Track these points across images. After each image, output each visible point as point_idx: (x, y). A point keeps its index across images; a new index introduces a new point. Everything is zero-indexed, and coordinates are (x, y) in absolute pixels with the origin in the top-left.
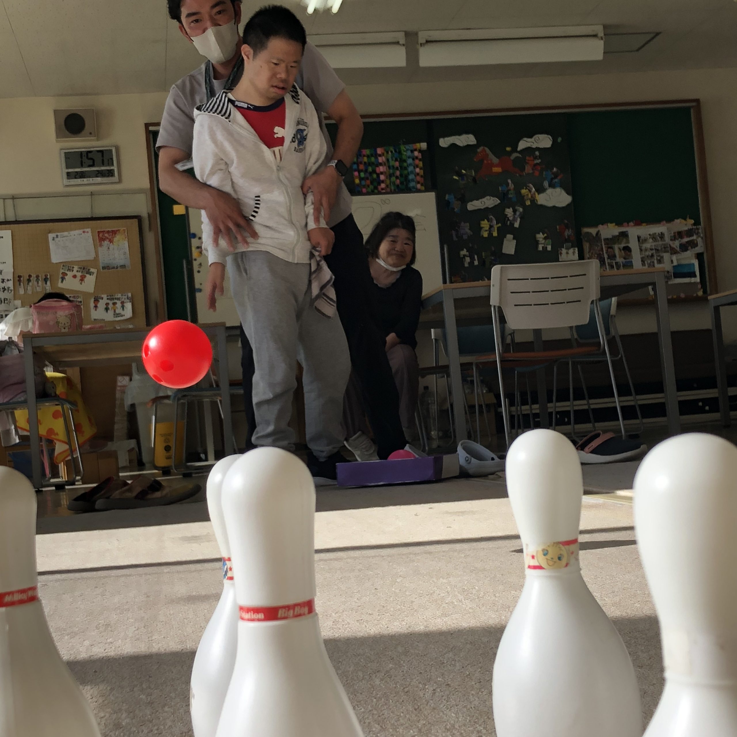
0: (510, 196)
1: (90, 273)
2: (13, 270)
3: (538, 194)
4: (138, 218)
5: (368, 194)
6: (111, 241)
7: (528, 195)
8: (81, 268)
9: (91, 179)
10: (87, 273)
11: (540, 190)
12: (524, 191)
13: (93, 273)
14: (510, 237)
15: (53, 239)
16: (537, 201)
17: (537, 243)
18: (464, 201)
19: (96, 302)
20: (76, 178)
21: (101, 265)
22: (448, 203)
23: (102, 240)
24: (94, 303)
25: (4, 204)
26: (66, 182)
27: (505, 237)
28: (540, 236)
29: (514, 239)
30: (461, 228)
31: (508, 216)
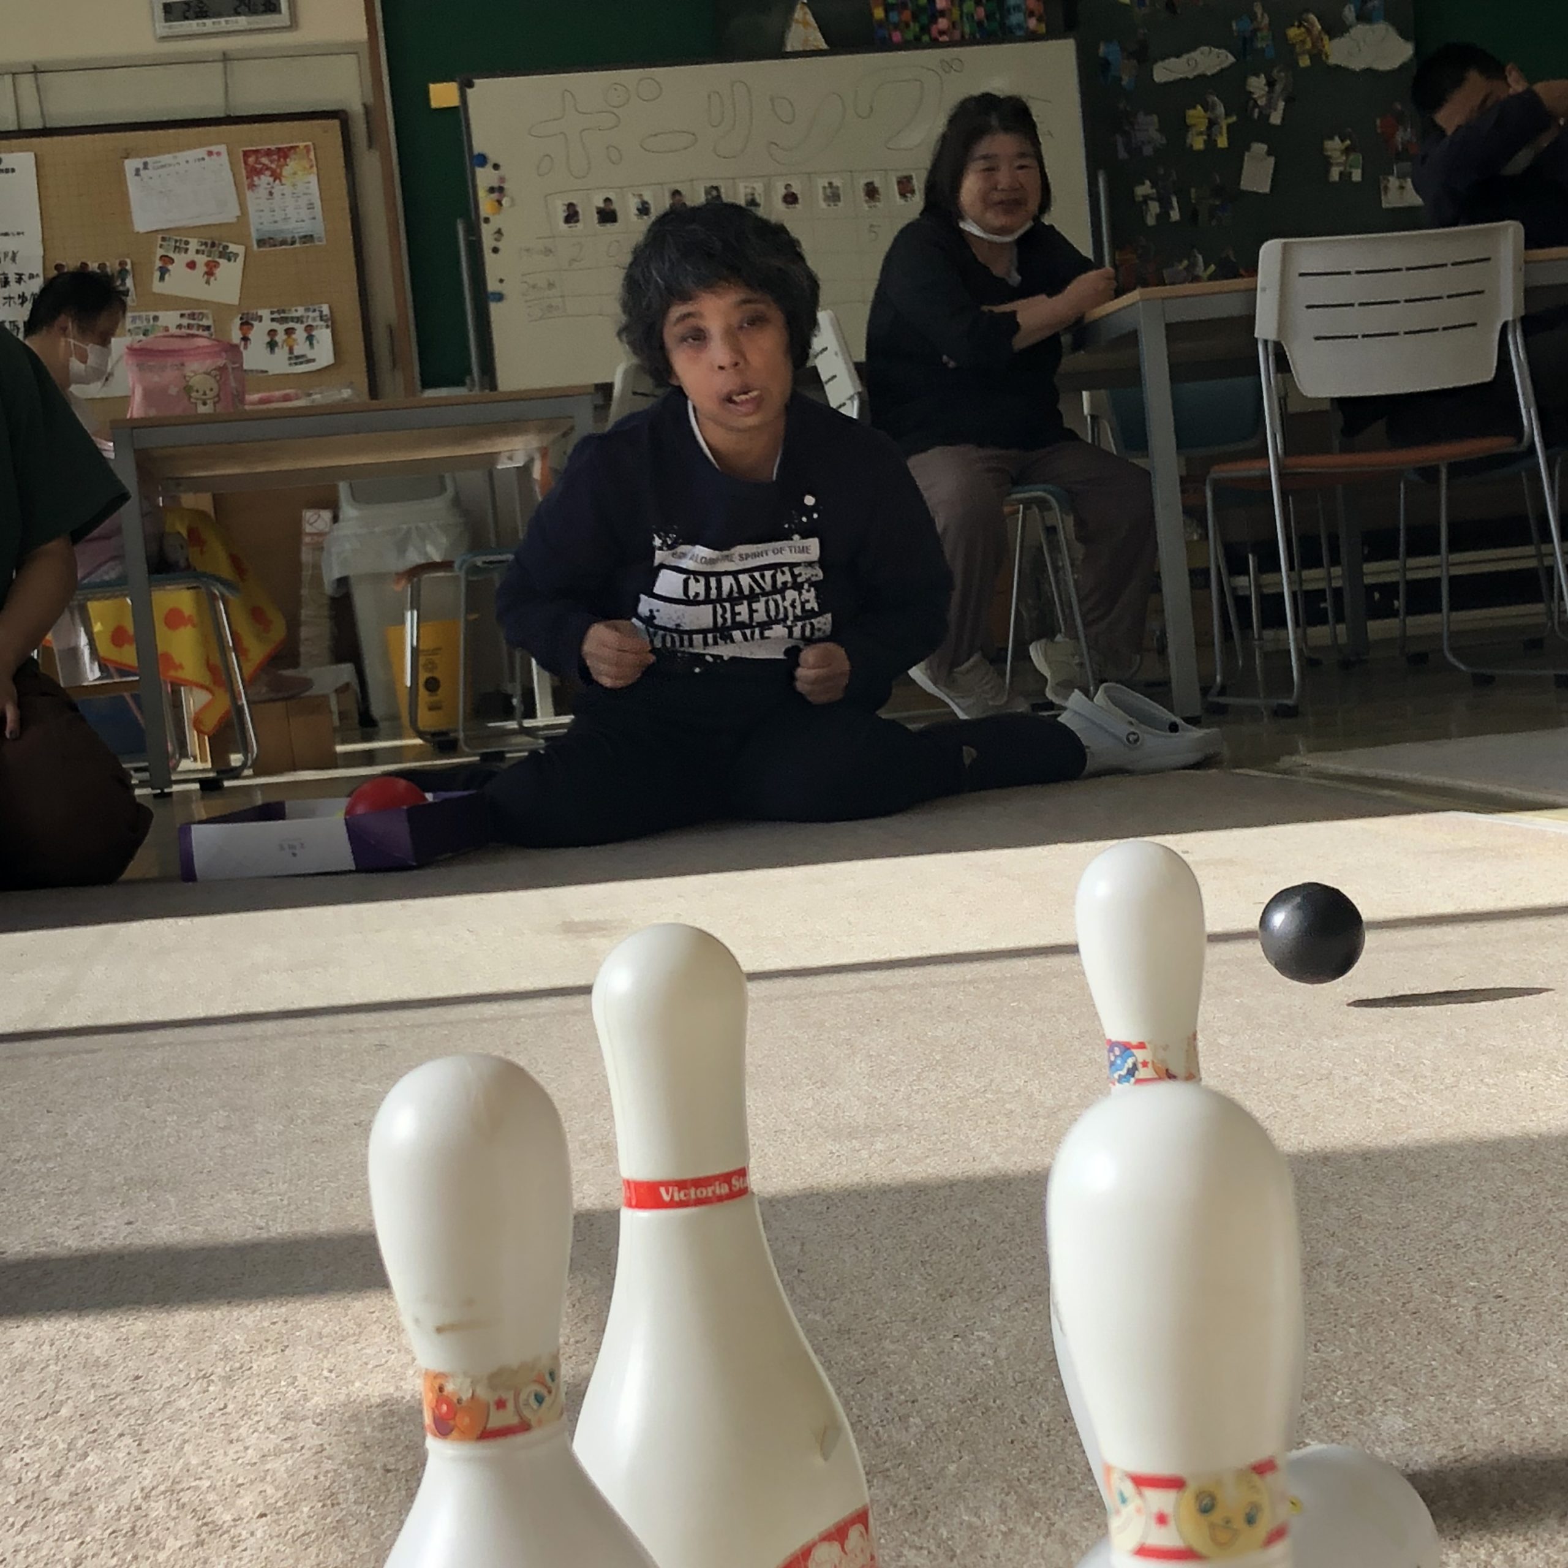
0: (1260, 45)
1: (230, 257)
2: (41, 253)
3: (1330, 39)
4: (340, 115)
5: (905, 46)
6: (276, 176)
7: (1303, 42)
8: (206, 244)
9: (222, 20)
10: (220, 257)
11: (1335, 28)
12: (1293, 32)
13: (236, 255)
14: (1259, 148)
15: (137, 172)
16: (1327, 57)
17: (1327, 163)
18: (1144, 57)
19: (245, 327)
20: (186, 18)
21: (254, 236)
22: (1106, 64)
23: (254, 172)
24: (241, 329)
25: (14, 84)
26: (162, 27)
27: (1248, 149)
28: (1334, 146)
29: (1269, 153)
30: (1136, 127)
31: (1255, 96)
